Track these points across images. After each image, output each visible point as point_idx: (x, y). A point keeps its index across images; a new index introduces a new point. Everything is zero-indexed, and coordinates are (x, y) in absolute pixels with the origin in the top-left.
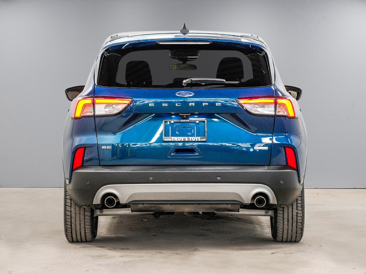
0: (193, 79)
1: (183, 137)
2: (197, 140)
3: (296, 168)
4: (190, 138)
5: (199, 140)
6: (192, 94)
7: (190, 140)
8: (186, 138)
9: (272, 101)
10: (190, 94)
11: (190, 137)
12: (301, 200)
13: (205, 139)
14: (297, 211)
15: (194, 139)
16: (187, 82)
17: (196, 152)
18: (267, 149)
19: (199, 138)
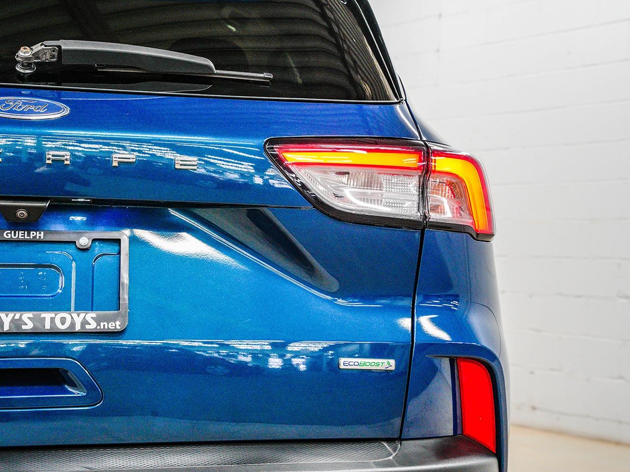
0: (68, 45)
1: (11, 315)
2: (78, 328)
4: (47, 316)
5: (92, 326)
6: (58, 109)
7: (48, 326)
8: (26, 316)
9: (411, 160)
10: (51, 109)
11: (43, 315)
13: (118, 323)
15: (63, 321)
16: (36, 56)
17: (73, 385)
18: (393, 368)
19: (90, 316)
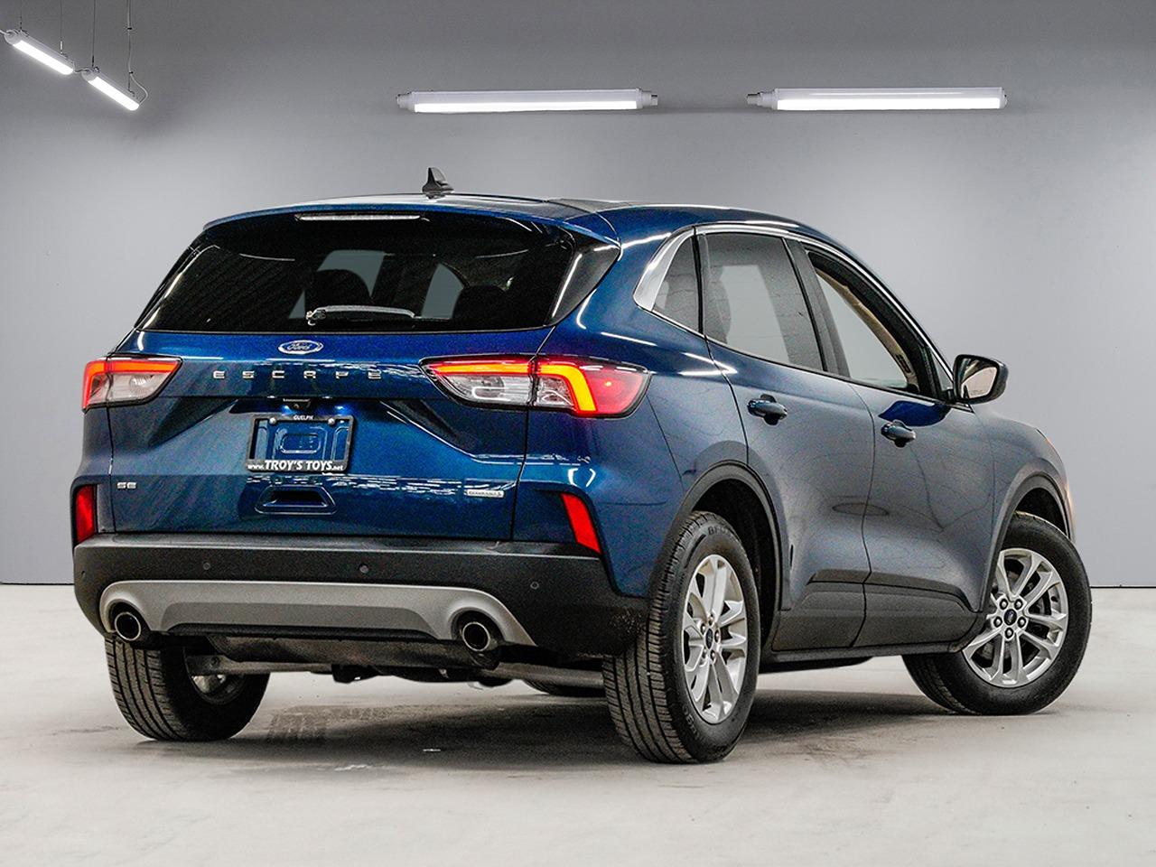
1: (292, 462)
2: (323, 469)
3: (597, 550)
4: (309, 462)
5: (327, 469)
6: (317, 347)
7: (309, 468)
8: (299, 462)
10: (312, 347)
12: (658, 642)
13: (342, 467)
14: (648, 674)
15: (316, 465)
16: (314, 316)
18: (502, 496)
19: (329, 462)
